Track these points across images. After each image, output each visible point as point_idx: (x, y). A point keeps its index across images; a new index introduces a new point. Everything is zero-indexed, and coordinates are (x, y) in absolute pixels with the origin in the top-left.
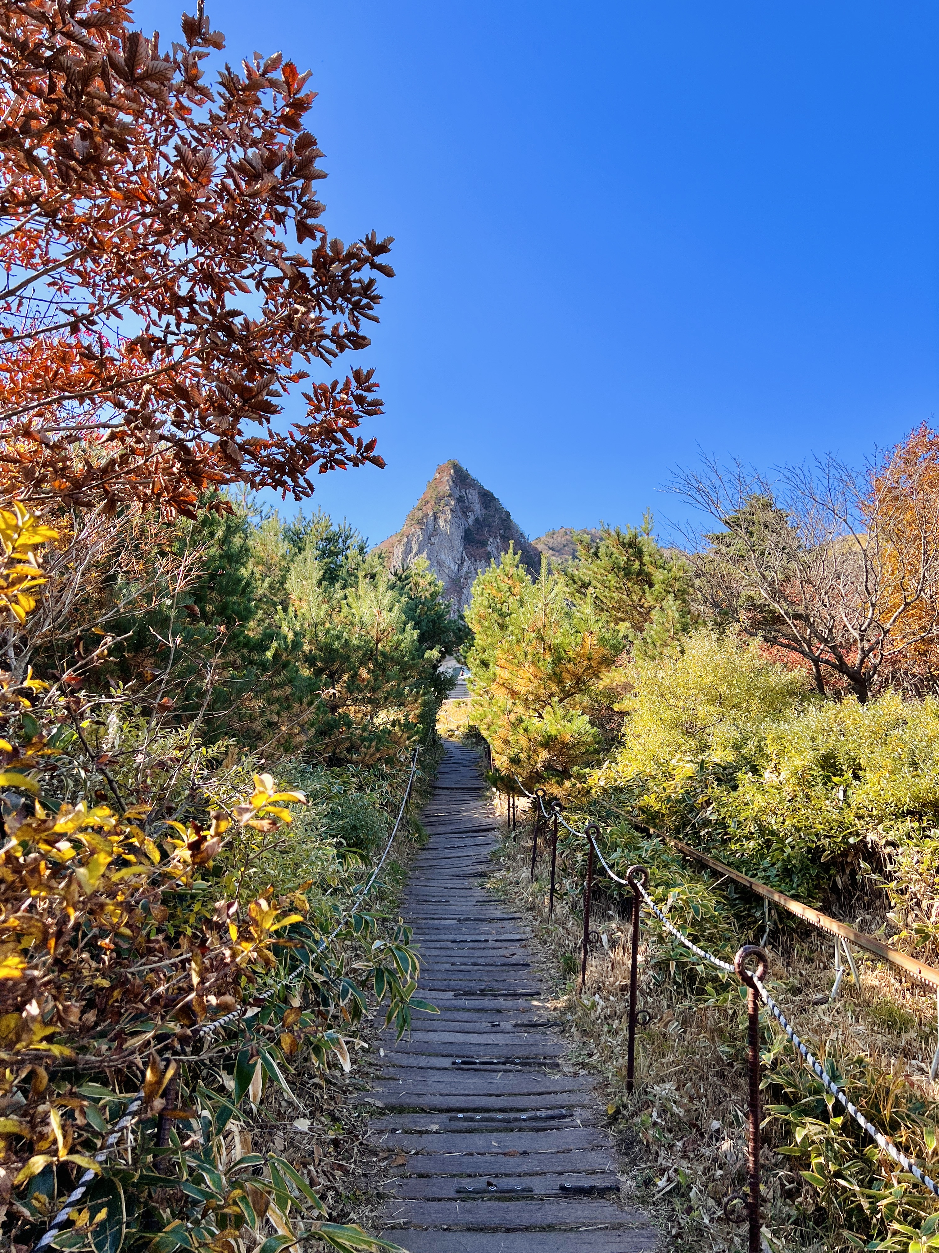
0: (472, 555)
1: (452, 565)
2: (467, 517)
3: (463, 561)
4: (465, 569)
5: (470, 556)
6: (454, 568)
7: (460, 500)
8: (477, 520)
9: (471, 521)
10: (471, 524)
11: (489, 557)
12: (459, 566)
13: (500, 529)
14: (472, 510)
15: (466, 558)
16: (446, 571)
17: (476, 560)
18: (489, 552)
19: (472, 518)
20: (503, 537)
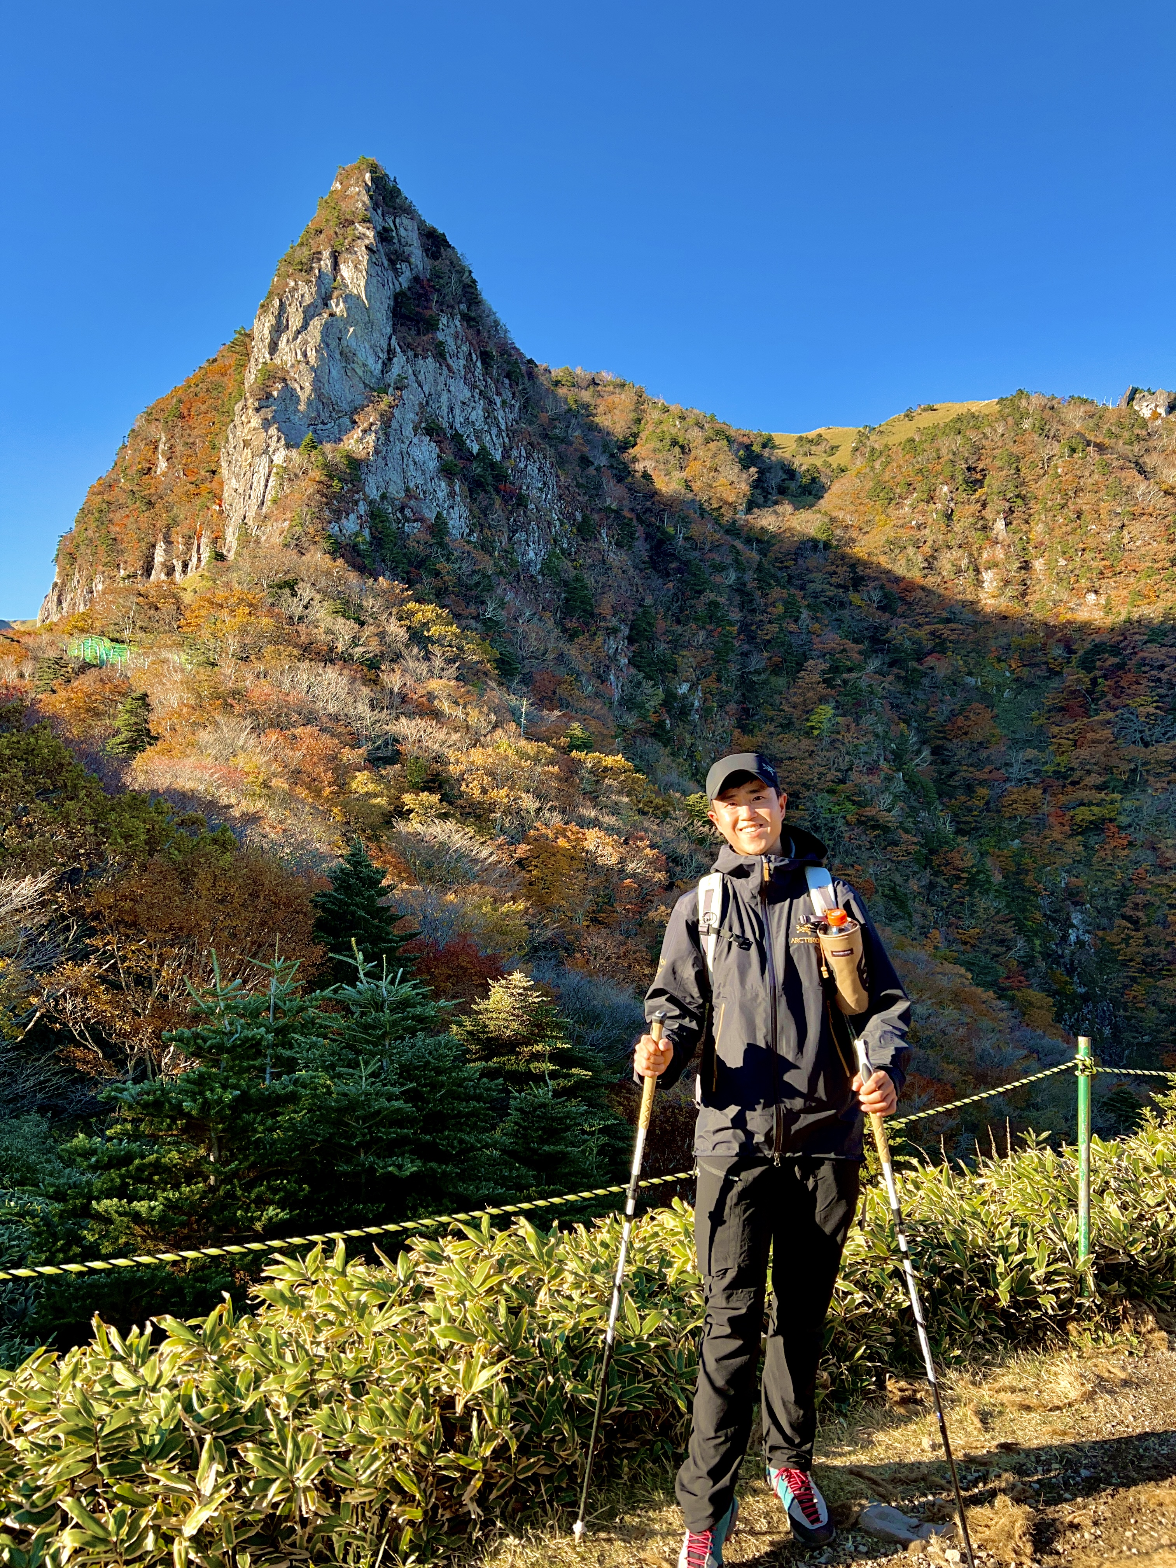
0: (409, 345)
1: (371, 361)
2: (397, 273)
3: (391, 353)
4: (396, 370)
5: (406, 347)
6: (377, 368)
7: (384, 236)
8: (416, 279)
9: (405, 281)
10: (405, 285)
11: (440, 355)
12: (384, 363)
13: (460, 302)
14: (407, 260)
15: (398, 350)
16: (360, 372)
17: (416, 356)
18: (441, 343)
19: (408, 273)
20: (466, 318)
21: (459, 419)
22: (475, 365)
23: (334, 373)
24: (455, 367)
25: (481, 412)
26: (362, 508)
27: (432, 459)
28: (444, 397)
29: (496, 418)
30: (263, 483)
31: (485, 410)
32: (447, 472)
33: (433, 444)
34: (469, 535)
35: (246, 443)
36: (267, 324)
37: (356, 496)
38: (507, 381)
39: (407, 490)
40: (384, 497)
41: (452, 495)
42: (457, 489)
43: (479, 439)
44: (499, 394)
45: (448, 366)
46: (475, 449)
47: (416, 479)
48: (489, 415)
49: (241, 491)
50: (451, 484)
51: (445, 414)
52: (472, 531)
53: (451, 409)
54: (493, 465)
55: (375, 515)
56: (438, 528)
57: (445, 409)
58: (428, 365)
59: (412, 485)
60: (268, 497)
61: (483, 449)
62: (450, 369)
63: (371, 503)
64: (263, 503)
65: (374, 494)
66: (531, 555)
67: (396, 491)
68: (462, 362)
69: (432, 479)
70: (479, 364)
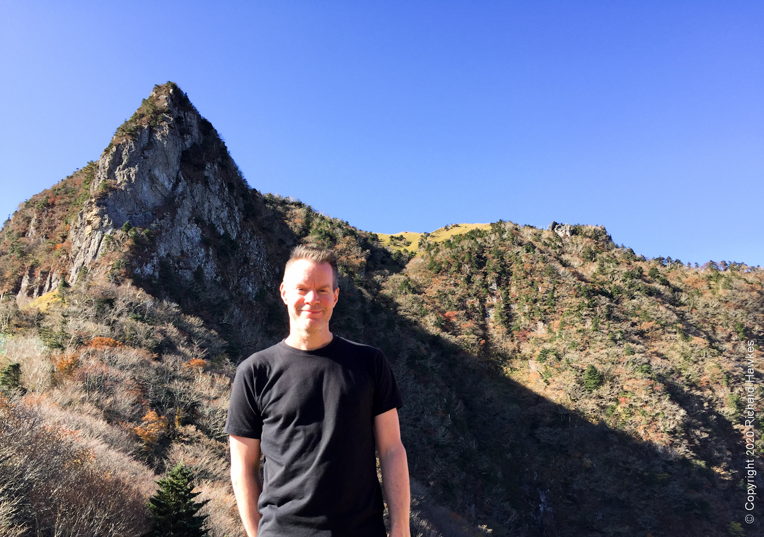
0: (189, 177)
1: (166, 183)
2: (184, 140)
3: (178, 181)
4: (180, 189)
5: (187, 177)
6: (169, 187)
7: (178, 120)
8: (194, 145)
9: (188, 144)
10: (188, 146)
11: (206, 182)
12: (173, 185)
13: (218, 157)
14: (190, 134)
15: (182, 178)
16: (159, 188)
17: (192, 182)
18: (207, 177)
19: (190, 140)
20: (220, 165)
21: (214, 216)
22: (224, 189)
23: (145, 188)
24: (213, 189)
25: (226, 213)
26: (155, 261)
27: (197, 236)
28: (206, 205)
29: (234, 217)
30: (97, 244)
31: (228, 212)
32: (205, 243)
33: (198, 228)
34: (216, 277)
35: (89, 223)
36: (108, 160)
37: (153, 254)
38: (241, 198)
39: (182, 252)
40: (168, 255)
41: (207, 256)
42: (211, 253)
43: (224, 227)
44: (237, 205)
45: (209, 188)
46: (222, 232)
47: (187, 246)
48: (231, 216)
49: (83, 248)
50: (207, 250)
51: (206, 213)
52: (217, 275)
53: (210, 211)
54: (232, 242)
55: (163, 265)
56: (199, 274)
57: (206, 211)
58: (199, 187)
59: (185, 250)
60: (100, 252)
61: (226, 232)
62: (211, 191)
63: (161, 259)
64: (95, 255)
65: (163, 253)
66: (250, 289)
67: (175, 253)
68: (217, 187)
69: (196, 247)
70: (226, 189)
